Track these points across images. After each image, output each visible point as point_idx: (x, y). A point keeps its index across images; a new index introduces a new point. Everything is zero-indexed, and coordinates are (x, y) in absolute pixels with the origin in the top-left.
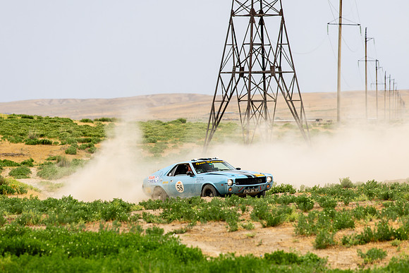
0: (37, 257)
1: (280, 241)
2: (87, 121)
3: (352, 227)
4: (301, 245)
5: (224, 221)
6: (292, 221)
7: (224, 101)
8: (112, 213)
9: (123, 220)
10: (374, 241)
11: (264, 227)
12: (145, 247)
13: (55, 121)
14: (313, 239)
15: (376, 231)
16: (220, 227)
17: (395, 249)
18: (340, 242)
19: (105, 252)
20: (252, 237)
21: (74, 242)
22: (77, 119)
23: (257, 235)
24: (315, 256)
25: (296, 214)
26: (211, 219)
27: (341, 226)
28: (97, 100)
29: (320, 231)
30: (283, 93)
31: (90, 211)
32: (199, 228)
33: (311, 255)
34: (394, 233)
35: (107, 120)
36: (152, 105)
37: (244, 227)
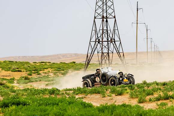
0: (26, 106)
1: (123, 101)
2: (35, 63)
3: (152, 94)
4: (132, 102)
5: (99, 93)
6: (128, 93)
7: (92, 53)
8: (53, 92)
9: (58, 94)
10: (162, 100)
11: (116, 96)
12: (69, 103)
13: (23, 63)
14: (137, 99)
15: (163, 96)
16: (98, 96)
17: (171, 102)
18: (148, 100)
19: (53, 104)
20: (112, 99)
21: (40, 101)
22: (31, 63)
23: (114, 98)
24: (139, 106)
25: (129, 91)
26: (94, 93)
27: (148, 94)
28: (38, 56)
29: (140, 96)
30: (116, 50)
31: (44, 91)
32: (89, 96)
33: (137, 105)
34: (170, 96)
35: (43, 62)
36: (60, 58)
37: (108, 96)
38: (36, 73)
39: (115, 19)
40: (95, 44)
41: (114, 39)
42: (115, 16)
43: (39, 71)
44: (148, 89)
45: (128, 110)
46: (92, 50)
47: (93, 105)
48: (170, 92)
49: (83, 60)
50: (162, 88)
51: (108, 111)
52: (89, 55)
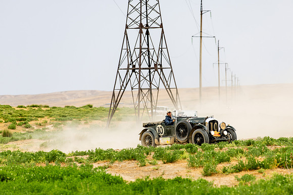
0: (5, 182)
1: (177, 172)
2: (21, 107)
3: (228, 161)
4: (192, 174)
5: (135, 160)
6: (185, 158)
7: (121, 89)
8: (53, 157)
9: (62, 161)
10: (245, 170)
11: (165, 163)
12: (81, 175)
14: (202, 170)
15: (247, 163)
16: (133, 164)
17: (261, 175)
18: (221, 171)
19: (54, 179)
20: (157, 169)
21: (30, 173)
22: (15, 106)
23: (160, 168)
24: (204, 180)
25: (186, 154)
26: (126, 159)
27: (221, 161)
28: (26, 95)
29: (206, 164)
30: (164, 83)
31: (37, 156)
32: (117, 165)
33: (202, 180)
34: (260, 164)
35: (36, 106)
36: (65, 99)
37: (151, 164)
38: (23, 124)
39: (163, 30)
40: (127, 74)
41: (161, 65)
42: (162, 24)
43: (28, 121)
44: (221, 151)
45: (185, 187)
46: (122, 83)
47: (124, 179)
48: (260, 157)
49: (106, 103)
50: (244, 150)
51: (151, 190)
52: (117, 92)
